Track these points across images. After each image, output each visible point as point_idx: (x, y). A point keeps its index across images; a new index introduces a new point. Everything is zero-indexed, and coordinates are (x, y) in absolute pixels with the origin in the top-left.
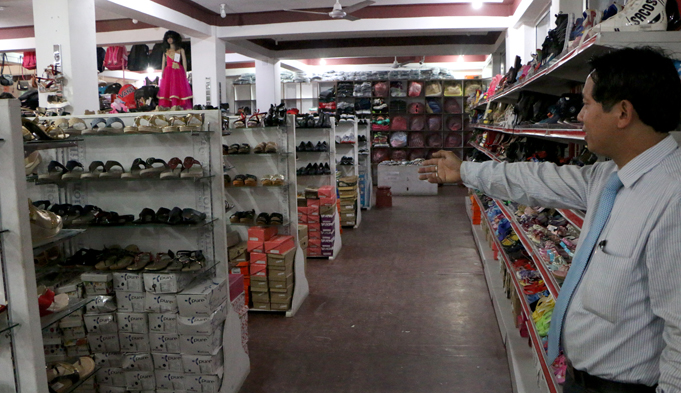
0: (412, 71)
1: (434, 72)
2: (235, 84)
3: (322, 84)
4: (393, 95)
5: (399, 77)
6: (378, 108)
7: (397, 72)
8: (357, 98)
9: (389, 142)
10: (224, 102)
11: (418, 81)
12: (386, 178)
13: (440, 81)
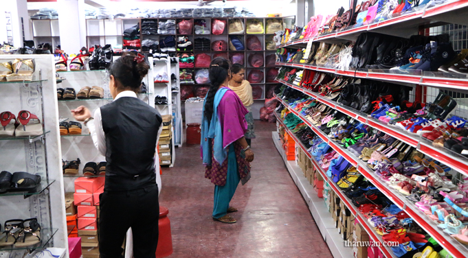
0: (215, 9)
1: (237, 10)
2: (33, 19)
3: (125, 21)
4: (197, 32)
5: (203, 15)
6: (183, 45)
7: (200, 10)
8: (161, 36)
9: (193, 78)
10: (27, 39)
11: (221, 19)
12: (193, 115)
13: (243, 19)
